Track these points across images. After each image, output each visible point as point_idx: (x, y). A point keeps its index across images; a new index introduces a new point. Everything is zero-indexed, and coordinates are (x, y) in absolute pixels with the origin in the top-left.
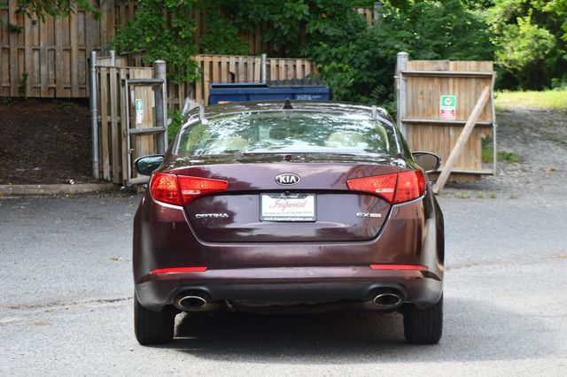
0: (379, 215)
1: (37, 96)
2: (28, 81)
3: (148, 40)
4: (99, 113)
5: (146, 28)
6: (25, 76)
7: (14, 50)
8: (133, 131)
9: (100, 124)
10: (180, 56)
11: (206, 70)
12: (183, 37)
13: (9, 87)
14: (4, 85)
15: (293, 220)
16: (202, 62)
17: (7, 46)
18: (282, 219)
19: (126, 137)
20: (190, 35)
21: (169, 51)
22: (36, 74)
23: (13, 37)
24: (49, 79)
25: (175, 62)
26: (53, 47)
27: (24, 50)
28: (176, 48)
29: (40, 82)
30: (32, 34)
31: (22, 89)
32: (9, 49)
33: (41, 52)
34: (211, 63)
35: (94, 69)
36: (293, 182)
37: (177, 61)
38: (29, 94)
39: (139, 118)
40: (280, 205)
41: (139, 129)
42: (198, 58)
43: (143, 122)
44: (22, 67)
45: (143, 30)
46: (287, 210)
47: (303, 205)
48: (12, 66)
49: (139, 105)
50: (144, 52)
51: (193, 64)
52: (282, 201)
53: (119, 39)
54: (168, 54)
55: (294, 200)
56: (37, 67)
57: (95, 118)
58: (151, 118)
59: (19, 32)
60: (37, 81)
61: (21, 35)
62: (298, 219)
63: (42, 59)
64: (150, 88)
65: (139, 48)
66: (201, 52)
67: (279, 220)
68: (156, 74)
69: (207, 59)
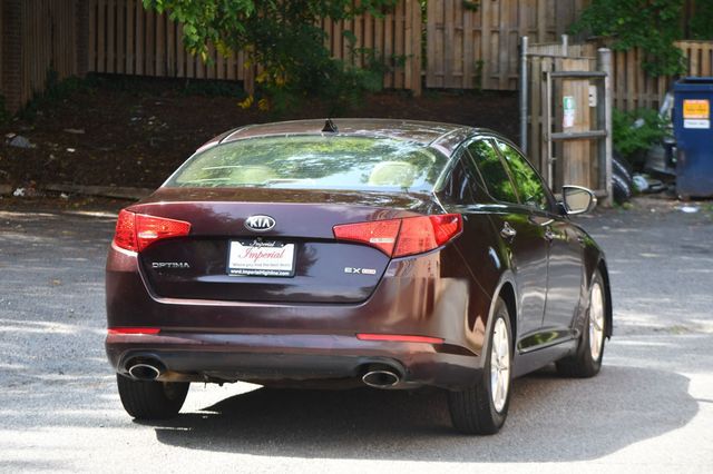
0: (373, 272)
1: (495, 88)
2: (485, 70)
3: (621, 22)
4: (529, 112)
5: (619, 7)
6: (481, 63)
7: (468, 31)
8: (557, 135)
9: (529, 126)
10: (661, 41)
11: (694, 60)
12: (664, 18)
13: (461, 77)
14: (455, 74)
15: (266, 274)
16: (689, 51)
17: (460, 27)
18: (252, 273)
19: (547, 143)
20: (673, 15)
21: (646, 35)
22: (494, 62)
23: (468, 15)
24: (509, 68)
25: (653, 50)
26: (516, 29)
27: (480, 32)
28: (656, 32)
29: (498, 72)
30: (491, 13)
31: (477, 79)
32: (462, 31)
33: (502, 34)
34: (700, 51)
35: (525, 58)
36: (266, 227)
37: (656, 48)
38: (485, 85)
39: (569, 120)
40: (252, 255)
41: (567, 133)
42: (684, 45)
43: (575, 124)
44: (477, 53)
45: (616, 8)
46: (260, 261)
47: (279, 256)
48: (466, 51)
49: (569, 103)
50: (616, 36)
51: (677, 52)
52: (255, 250)
53: (585, 20)
54: (645, 39)
55: (269, 249)
56: (495, 52)
57: (524, 118)
58: (588, 119)
59: (475, 10)
60: (495, 70)
61: (478, 14)
62: (272, 273)
63: (502, 43)
64: (586, 83)
65: (609, 32)
66: (687, 37)
67: (249, 273)
68: (599, 65)
69: (695, 46)
